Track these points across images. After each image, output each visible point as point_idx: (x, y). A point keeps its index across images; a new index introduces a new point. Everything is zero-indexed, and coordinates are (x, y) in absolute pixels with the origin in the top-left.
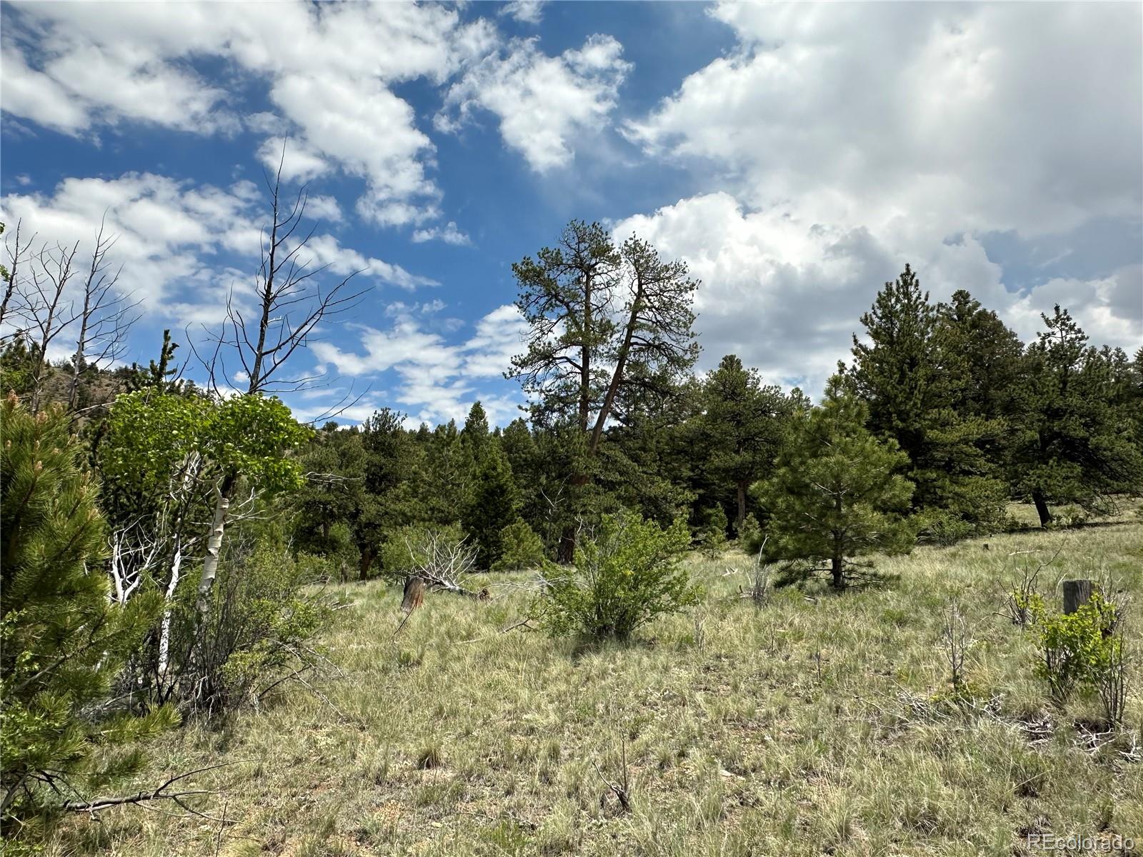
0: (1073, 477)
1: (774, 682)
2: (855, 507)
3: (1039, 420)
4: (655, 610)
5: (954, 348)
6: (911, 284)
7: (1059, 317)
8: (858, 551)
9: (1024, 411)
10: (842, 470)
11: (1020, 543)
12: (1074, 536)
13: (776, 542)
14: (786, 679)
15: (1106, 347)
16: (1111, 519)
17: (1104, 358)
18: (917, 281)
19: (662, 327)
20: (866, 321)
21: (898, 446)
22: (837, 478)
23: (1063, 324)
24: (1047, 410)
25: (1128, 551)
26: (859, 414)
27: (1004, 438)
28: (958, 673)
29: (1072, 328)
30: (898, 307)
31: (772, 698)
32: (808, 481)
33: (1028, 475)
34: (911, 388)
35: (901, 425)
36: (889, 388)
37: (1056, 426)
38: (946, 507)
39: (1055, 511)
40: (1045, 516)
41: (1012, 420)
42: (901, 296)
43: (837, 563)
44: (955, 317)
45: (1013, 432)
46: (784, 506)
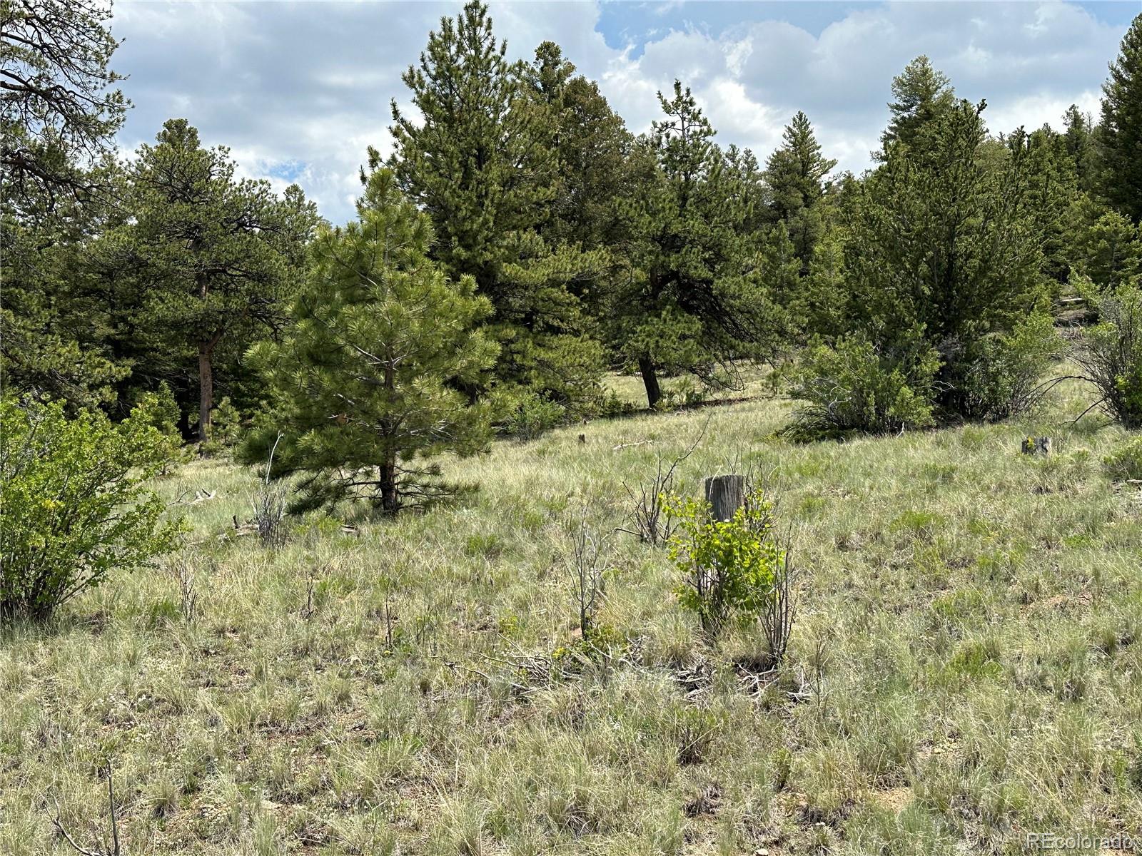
0: (693, 337)
1: (319, 659)
2: (417, 382)
3: (651, 252)
4: (100, 565)
5: (541, 135)
6: (480, 24)
7: (680, 98)
8: (417, 453)
9: (631, 238)
10: (398, 324)
11: (625, 433)
12: (691, 420)
13: (293, 442)
14: (335, 653)
15: (733, 147)
16: (733, 395)
17: (731, 164)
18: (490, 20)
19: (52, 57)
20: (411, 80)
21: (474, 287)
22: (389, 336)
23: (686, 110)
24: (662, 237)
25: (757, 437)
26: (419, 234)
27: (604, 278)
28: (587, 614)
29: (695, 117)
30: (461, 61)
31: (323, 684)
32: (341, 342)
33: (634, 332)
34: (479, 197)
35: (464, 254)
36: (447, 194)
37: (673, 262)
38: (527, 381)
39: (666, 384)
40: (654, 392)
41: (613, 251)
42: (466, 44)
43: (387, 471)
44: (539, 85)
45: (615, 269)
46: (304, 383)
